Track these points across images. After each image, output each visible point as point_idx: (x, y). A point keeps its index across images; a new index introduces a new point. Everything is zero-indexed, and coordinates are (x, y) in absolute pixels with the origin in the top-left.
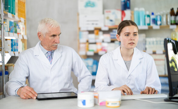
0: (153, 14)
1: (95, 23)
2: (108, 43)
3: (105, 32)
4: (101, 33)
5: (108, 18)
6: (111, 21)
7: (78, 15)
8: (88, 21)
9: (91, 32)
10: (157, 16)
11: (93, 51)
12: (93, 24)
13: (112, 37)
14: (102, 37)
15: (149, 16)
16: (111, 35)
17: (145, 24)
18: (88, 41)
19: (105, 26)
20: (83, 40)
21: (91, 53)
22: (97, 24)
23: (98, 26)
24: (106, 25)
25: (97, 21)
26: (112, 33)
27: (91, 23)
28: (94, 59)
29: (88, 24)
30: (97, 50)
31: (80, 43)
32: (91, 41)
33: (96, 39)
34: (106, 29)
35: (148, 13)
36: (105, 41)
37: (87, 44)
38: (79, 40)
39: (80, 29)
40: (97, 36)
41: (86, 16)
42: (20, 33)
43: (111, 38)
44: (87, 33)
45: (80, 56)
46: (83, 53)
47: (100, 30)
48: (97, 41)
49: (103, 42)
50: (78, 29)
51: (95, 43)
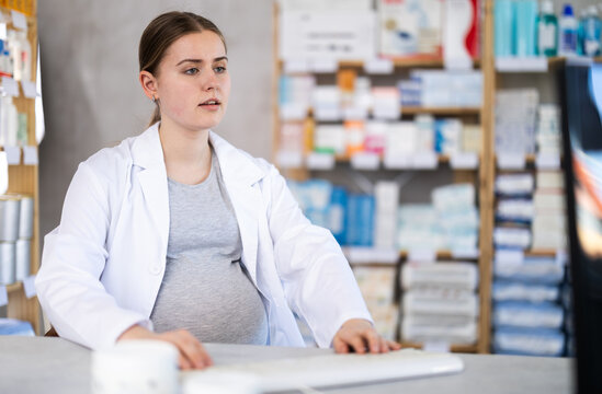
0: (568, 11)
1: (340, 42)
2: (390, 121)
3: (378, 80)
4: (362, 83)
5: (391, 25)
6: (404, 35)
7: (277, 11)
8: (314, 36)
9: (324, 79)
10: (584, 20)
11: (330, 151)
12: (333, 48)
13: (407, 98)
14: (366, 98)
15: (551, 19)
16: (403, 92)
17: (537, 52)
18: (310, 114)
19: (380, 56)
20: (294, 109)
21: (323, 161)
22: (347, 49)
23: (353, 57)
24: (384, 51)
25: (348, 35)
26: (405, 85)
27: (325, 42)
28: (335, 185)
29: (314, 48)
30: (349, 149)
31: (280, 123)
32: (322, 114)
33: (342, 104)
34: (384, 67)
35: (548, 8)
36: (379, 113)
37: (309, 125)
38: (276, 111)
39: (281, 65)
40: (348, 96)
41: (306, 18)
42: (9, 71)
43: (403, 104)
44: (309, 82)
45: (282, 171)
46: (292, 158)
47: (359, 70)
48: (349, 113)
49: (371, 117)
50: (272, 68)
51: (340, 122)
